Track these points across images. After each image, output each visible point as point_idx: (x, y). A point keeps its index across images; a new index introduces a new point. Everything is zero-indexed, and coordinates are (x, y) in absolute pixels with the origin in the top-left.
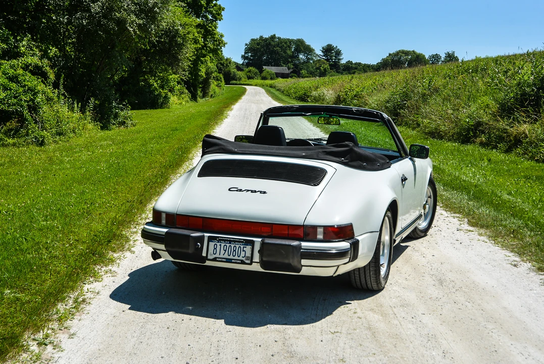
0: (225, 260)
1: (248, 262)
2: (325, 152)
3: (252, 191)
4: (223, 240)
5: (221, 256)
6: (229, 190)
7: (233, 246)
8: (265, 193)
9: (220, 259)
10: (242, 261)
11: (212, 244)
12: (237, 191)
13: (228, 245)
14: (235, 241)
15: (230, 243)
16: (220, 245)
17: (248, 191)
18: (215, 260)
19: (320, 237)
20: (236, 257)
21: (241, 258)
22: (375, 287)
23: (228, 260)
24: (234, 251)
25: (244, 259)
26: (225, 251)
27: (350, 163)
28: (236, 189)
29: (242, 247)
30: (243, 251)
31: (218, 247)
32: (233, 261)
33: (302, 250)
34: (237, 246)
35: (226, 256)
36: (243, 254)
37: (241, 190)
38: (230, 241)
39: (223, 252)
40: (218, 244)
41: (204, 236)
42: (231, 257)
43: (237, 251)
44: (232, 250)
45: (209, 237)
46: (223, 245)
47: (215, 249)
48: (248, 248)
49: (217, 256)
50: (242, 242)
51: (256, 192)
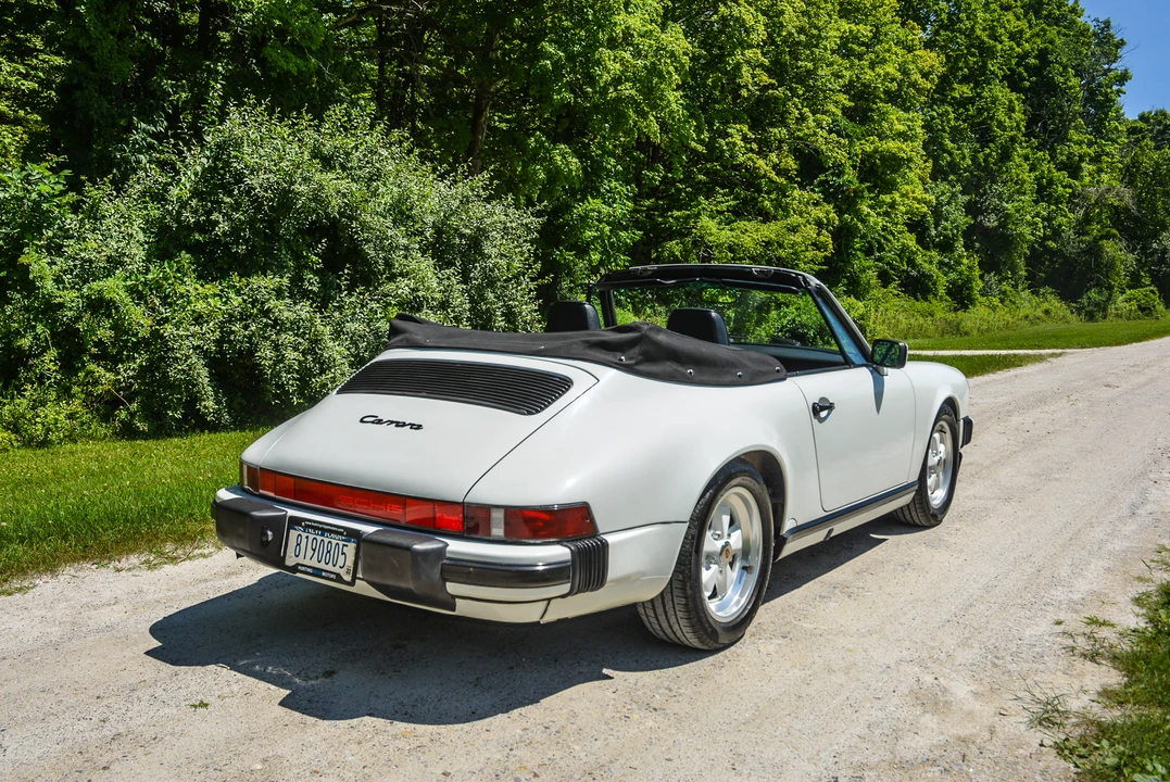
0: (309, 570)
1: (348, 578)
2: (587, 342)
3: (398, 424)
4: (315, 528)
5: (307, 562)
6: (362, 421)
7: (326, 540)
8: (419, 427)
9: (303, 569)
10: (338, 575)
11: (293, 534)
12: (373, 422)
13: (319, 538)
14: (331, 532)
15: (322, 535)
16: (307, 537)
17: (392, 422)
18: (294, 569)
19: (498, 531)
20: (330, 567)
21: (336, 569)
22: (694, 641)
23: (316, 572)
24: (329, 552)
25: (342, 572)
26: (314, 550)
27: (641, 368)
28: (372, 419)
29: (341, 543)
30: (343, 553)
31: (304, 540)
32: (324, 574)
33: (444, 561)
34: (334, 542)
35: (314, 562)
36: (341, 558)
37: (380, 422)
38: (324, 531)
39: (310, 552)
40: (304, 535)
41: (285, 516)
42: (322, 565)
43: (332, 552)
44: (325, 551)
45: (291, 518)
46: (311, 537)
47: (298, 544)
48: (351, 548)
49: (300, 560)
50: (341, 534)
51: (404, 425)
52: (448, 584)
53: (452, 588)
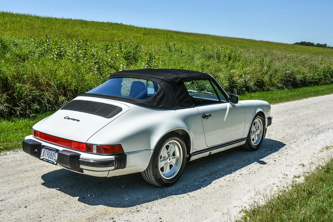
0: (46, 160)
1: (55, 163)
3: (74, 120)
4: (48, 149)
5: (46, 158)
6: (65, 118)
7: (51, 152)
8: (79, 121)
9: (45, 160)
11: (43, 150)
12: (67, 119)
13: (49, 151)
14: (52, 150)
15: (50, 151)
17: (72, 119)
18: (43, 159)
19: (95, 151)
21: (53, 160)
23: (48, 161)
24: (51, 155)
25: (54, 161)
26: (48, 155)
29: (54, 153)
31: (45, 152)
32: (50, 161)
33: (80, 159)
34: (53, 153)
35: (47, 158)
36: (54, 157)
37: (69, 119)
38: (50, 150)
39: (47, 155)
40: (45, 150)
42: (49, 159)
46: (47, 151)
47: (44, 153)
48: (57, 155)
49: (44, 157)
50: (54, 150)
51: (75, 120)
52: (80, 165)
53: (82, 167)
